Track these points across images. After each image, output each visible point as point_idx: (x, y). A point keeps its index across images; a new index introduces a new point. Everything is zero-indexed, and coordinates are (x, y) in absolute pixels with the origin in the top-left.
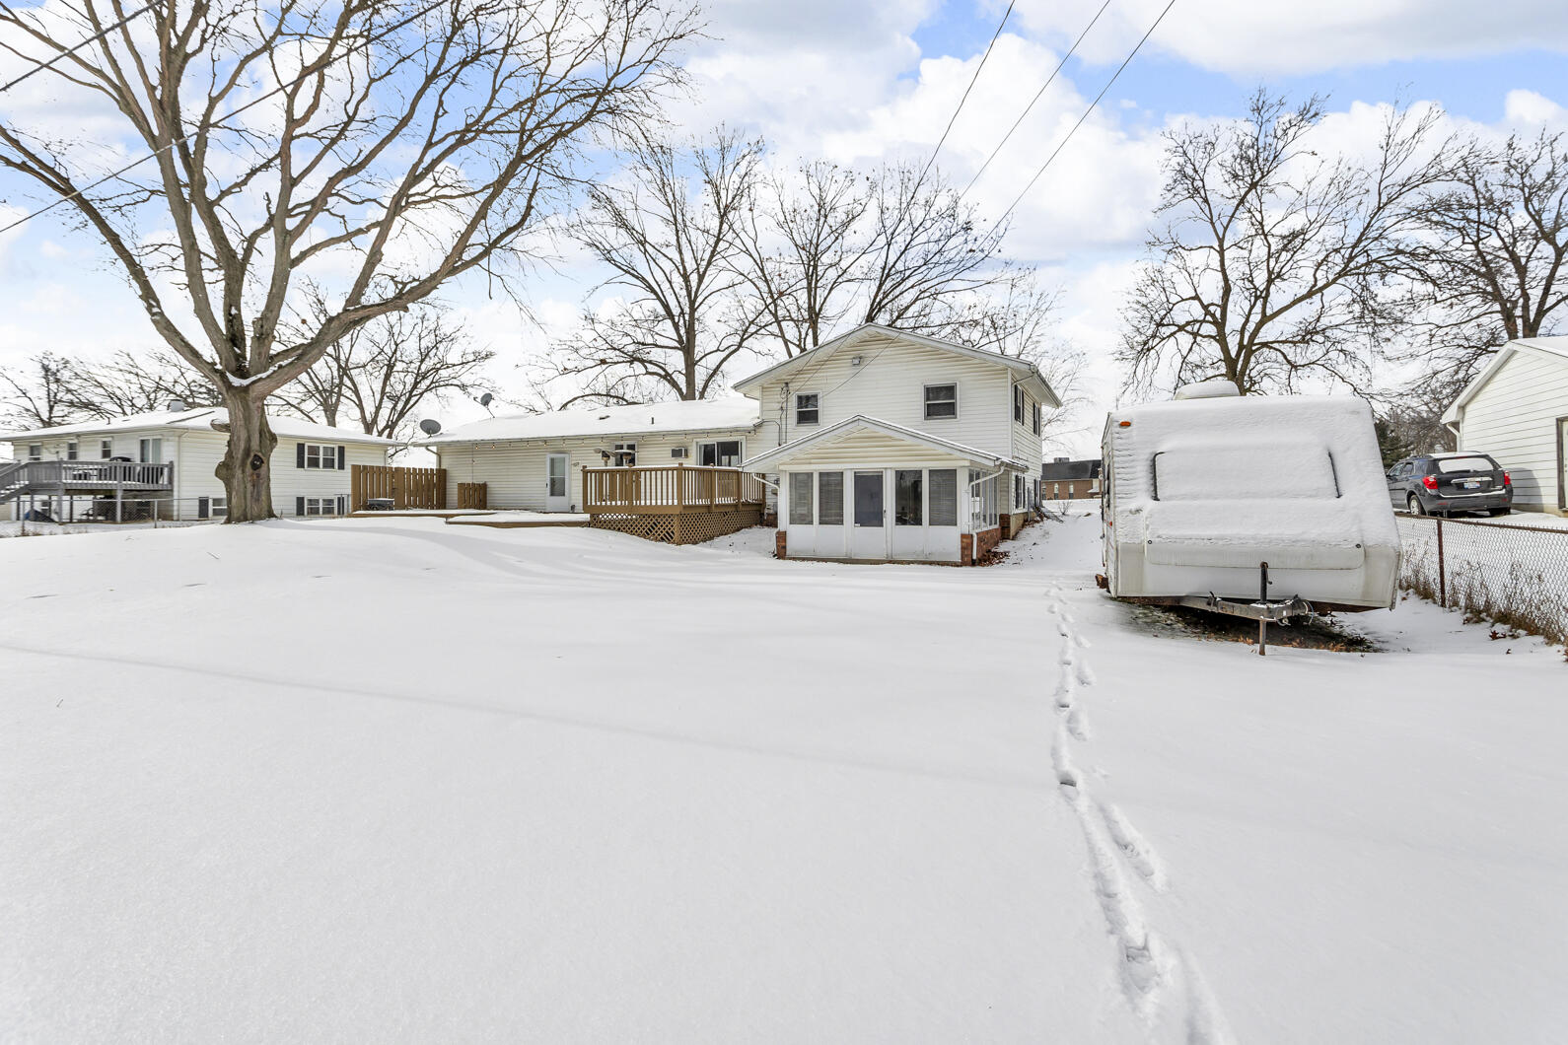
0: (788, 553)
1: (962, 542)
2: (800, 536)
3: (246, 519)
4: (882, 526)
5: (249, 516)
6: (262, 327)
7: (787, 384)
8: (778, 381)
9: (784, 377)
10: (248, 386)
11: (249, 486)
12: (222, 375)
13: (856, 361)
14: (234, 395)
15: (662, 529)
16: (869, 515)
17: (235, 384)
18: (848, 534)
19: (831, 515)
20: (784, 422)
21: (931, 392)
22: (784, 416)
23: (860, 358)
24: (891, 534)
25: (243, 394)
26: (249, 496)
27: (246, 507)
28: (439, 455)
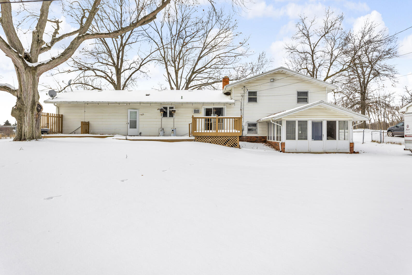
0: (285, 151)
1: (350, 145)
2: (289, 144)
3: (33, 139)
4: (322, 140)
5: (35, 137)
6: (38, 36)
7: (244, 87)
8: (240, 85)
9: (243, 84)
10: (36, 67)
11: (34, 120)
12: (22, 59)
13: (272, 80)
14: (29, 71)
15: (231, 142)
16: (317, 137)
17: (30, 66)
18: (310, 143)
19: (303, 137)
20: (243, 101)
21: (299, 94)
22: (243, 99)
23: (274, 79)
24: (325, 143)
25: (34, 71)
26: (34, 125)
27: (33, 132)
28: (58, 108)
